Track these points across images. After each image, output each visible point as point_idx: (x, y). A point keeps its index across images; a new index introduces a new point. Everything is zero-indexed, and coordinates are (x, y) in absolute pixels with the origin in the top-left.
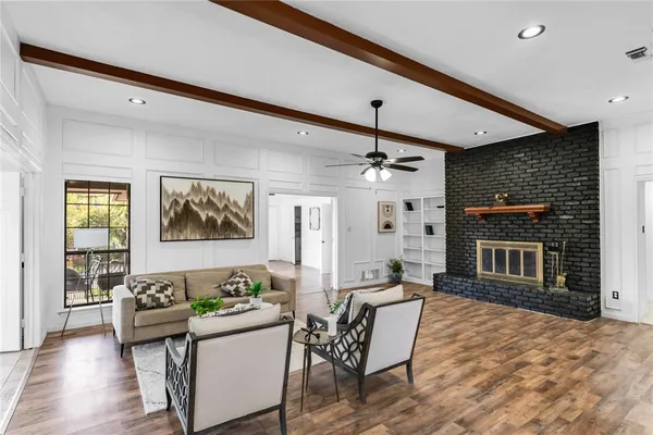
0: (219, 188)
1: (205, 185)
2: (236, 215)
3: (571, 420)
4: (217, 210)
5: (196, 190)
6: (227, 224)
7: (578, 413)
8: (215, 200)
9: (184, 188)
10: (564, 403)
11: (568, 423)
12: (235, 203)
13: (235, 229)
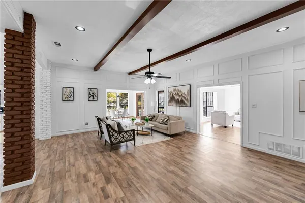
0: (180, 88)
1: (176, 88)
2: (185, 98)
3: (66, 173)
4: (179, 96)
5: (175, 90)
6: (182, 101)
7: (66, 177)
8: (179, 93)
9: (171, 90)
10: (74, 177)
11: (66, 172)
12: (184, 94)
13: (184, 103)
